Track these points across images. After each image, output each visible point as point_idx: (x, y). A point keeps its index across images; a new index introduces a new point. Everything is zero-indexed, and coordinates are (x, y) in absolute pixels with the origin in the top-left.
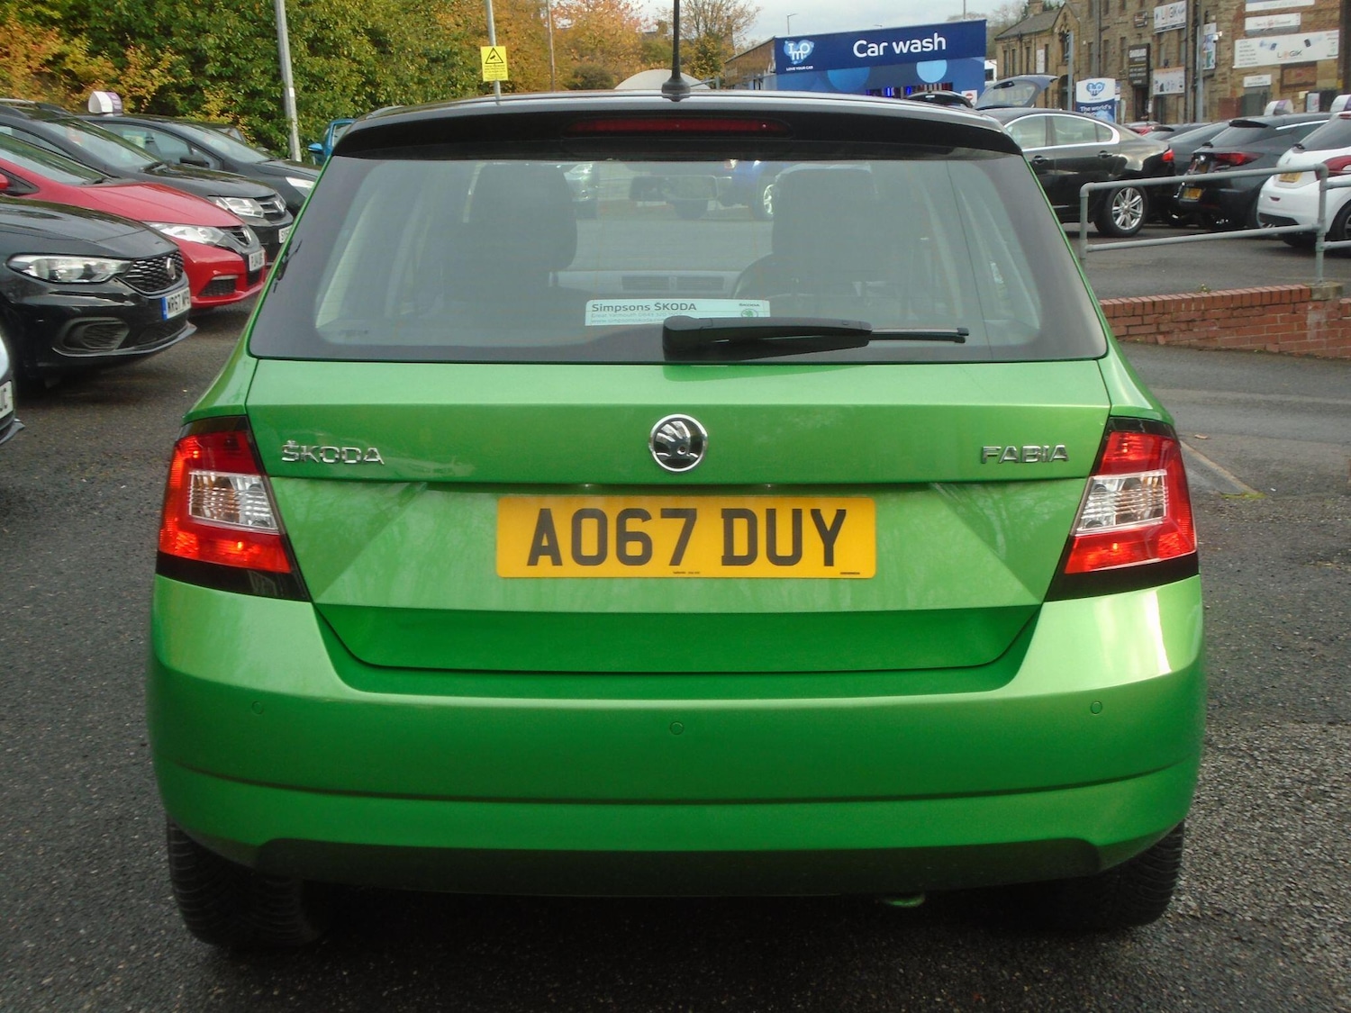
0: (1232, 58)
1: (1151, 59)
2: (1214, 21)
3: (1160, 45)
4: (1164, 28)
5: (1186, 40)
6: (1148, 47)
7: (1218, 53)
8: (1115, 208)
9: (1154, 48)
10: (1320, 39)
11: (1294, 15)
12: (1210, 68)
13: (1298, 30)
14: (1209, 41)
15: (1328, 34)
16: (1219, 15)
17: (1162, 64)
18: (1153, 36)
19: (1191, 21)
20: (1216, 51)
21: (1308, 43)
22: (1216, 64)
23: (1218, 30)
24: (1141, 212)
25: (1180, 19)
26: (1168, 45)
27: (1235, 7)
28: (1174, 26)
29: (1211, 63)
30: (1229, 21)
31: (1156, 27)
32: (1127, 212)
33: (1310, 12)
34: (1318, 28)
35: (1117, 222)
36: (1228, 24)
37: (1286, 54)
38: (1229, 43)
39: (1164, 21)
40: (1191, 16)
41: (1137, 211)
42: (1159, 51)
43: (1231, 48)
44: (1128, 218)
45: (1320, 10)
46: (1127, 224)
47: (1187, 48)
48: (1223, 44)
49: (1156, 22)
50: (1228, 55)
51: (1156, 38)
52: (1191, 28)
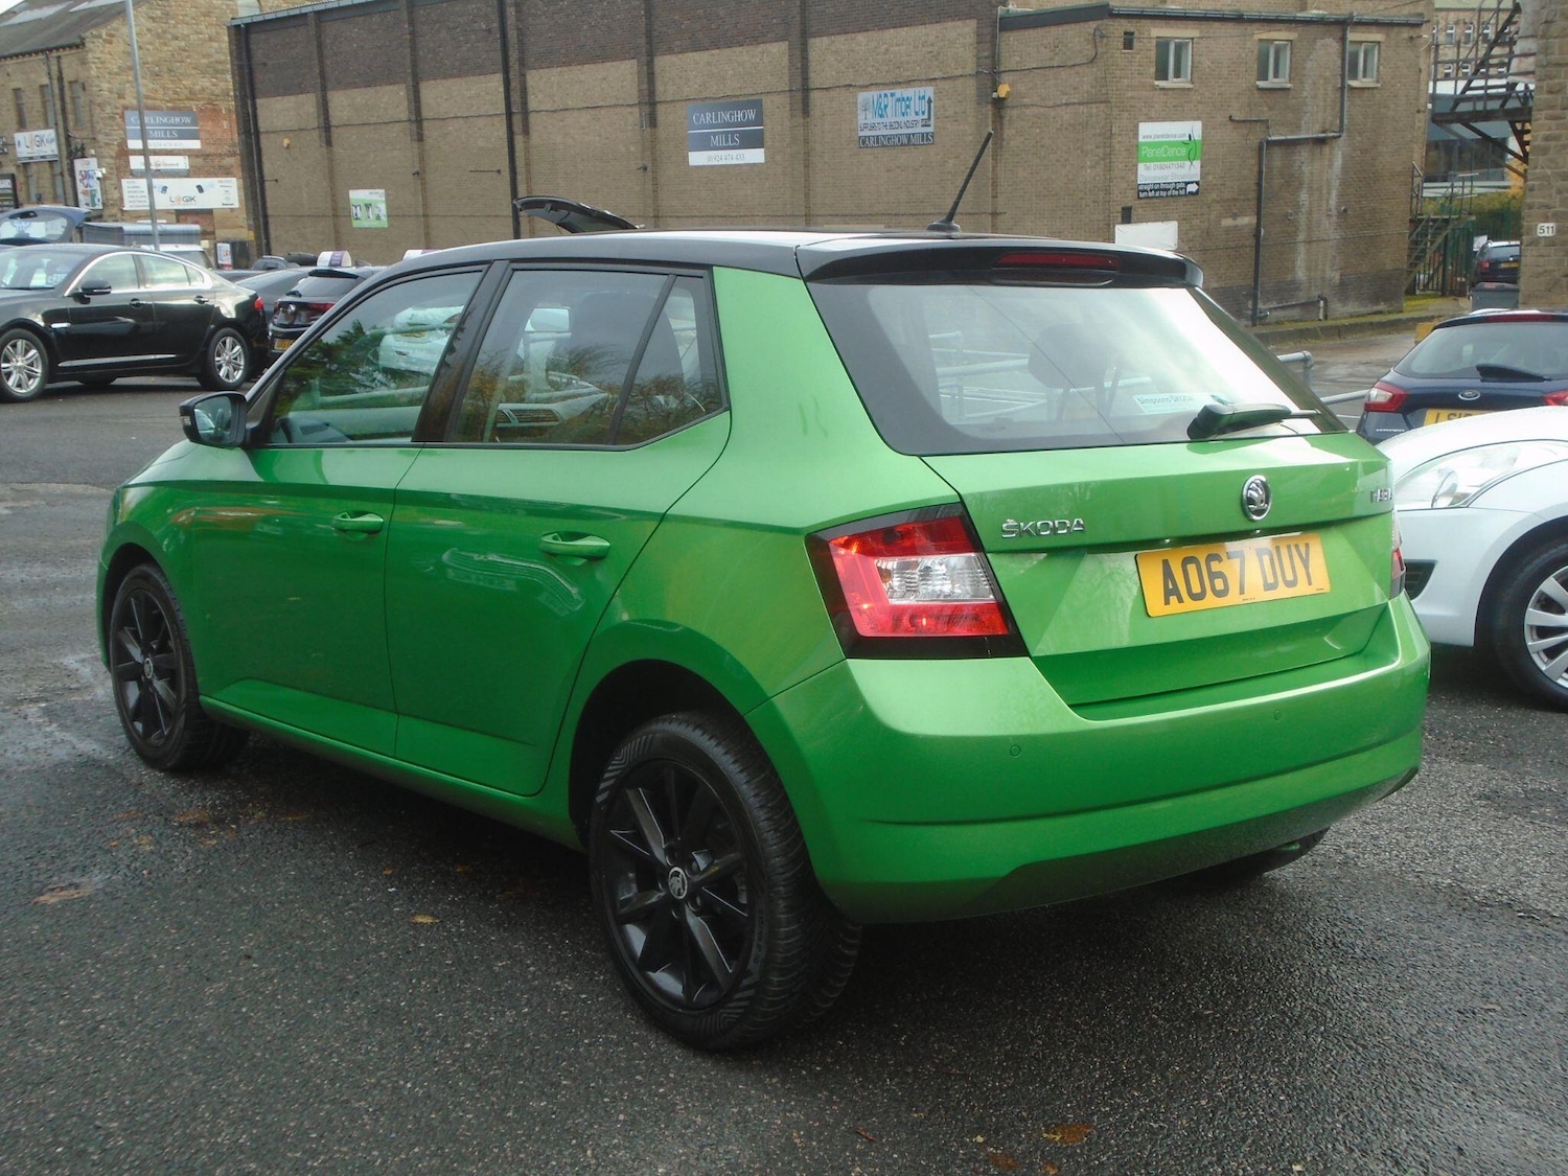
0: (122, 199)
1: (18, 193)
2: (93, 156)
3: (27, 177)
4: (31, 158)
5: (62, 174)
6: (13, 178)
7: (104, 192)
8: (217, 359)
9: (20, 179)
10: (212, 186)
11: (181, 157)
12: (97, 207)
13: (187, 174)
14: (91, 177)
15: (221, 181)
16: (99, 150)
17: (34, 198)
18: (18, 166)
19: (65, 153)
20: (101, 189)
21: (200, 189)
22: (104, 204)
23: (100, 166)
24: (242, 363)
25: (50, 149)
26: (38, 178)
27: (115, 143)
28: (42, 157)
29: (96, 202)
30: (112, 157)
31: (19, 155)
32: (228, 363)
33: (197, 156)
34: (209, 174)
35: (221, 374)
36: (111, 161)
37: (178, 199)
38: (114, 181)
39: (29, 150)
40: (64, 147)
41: (238, 362)
42: (27, 184)
43: (119, 187)
44: (231, 369)
45: (208, 155)
46: (231, 376)
47: (63, 183)
48: (108, 182)
49: (18, 149)
50: (116, 195)
51: (21, 169)
52: (65, 162)
